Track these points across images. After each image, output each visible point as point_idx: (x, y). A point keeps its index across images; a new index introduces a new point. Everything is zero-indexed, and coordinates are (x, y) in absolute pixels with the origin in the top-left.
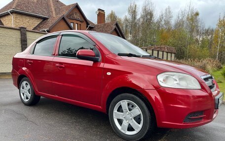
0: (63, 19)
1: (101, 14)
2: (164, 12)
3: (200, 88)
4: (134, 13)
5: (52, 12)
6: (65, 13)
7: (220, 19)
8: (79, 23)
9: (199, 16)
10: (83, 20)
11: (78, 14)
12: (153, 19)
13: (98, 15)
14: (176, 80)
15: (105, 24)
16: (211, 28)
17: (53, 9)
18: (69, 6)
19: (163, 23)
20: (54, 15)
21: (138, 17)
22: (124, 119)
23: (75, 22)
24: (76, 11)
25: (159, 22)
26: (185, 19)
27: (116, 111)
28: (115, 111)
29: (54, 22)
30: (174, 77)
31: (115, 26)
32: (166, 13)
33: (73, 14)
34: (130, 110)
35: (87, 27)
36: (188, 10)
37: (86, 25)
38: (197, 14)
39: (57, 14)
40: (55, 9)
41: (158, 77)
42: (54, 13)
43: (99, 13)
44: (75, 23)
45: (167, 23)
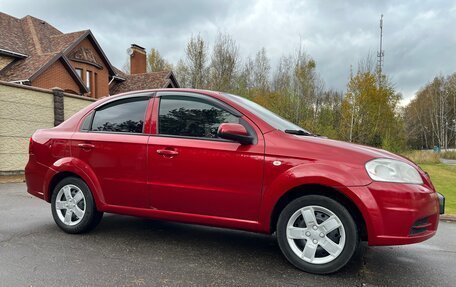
0: (61, 60)
1: (138, 55)
2: (254, 58)
3: (422, 182)
4: (198, 55)
5: (34, 45)
6: (63, 49)
7: (351, 75)
8: (94, 70)
9: (316, 68)
10: (101, 64)
11: (92, 53)
12: (235, 70)
13: (132, 57)
14: (392, 171)
15: (147, 76)
16: (335, 91)
17: (36, 39)
18: (72, 35)
19: (252, 77)
20: (39, 53)
21: (207, 63)
22: (307, 238)
23: (85, 67)
24: (88, 45)
25: (244, 77)
26: (291, 73)
27: (292, 227)
28: (290, 226)
29: (40, 66)
30: (389, 166)
31: (169, 80)
32: (257, 60)
33: (80, 52)
34: (319, 222)
35: (110, 79)
36: (296, 57)
37: (107, 75)
38: (312, 65)
39: (44, 50)
40: (41, 39)
41: (367, 166)
42: (38, 46)
43: (135, 52)
44: (85, 69)
45: (260, 78)
